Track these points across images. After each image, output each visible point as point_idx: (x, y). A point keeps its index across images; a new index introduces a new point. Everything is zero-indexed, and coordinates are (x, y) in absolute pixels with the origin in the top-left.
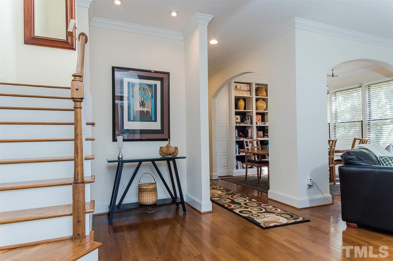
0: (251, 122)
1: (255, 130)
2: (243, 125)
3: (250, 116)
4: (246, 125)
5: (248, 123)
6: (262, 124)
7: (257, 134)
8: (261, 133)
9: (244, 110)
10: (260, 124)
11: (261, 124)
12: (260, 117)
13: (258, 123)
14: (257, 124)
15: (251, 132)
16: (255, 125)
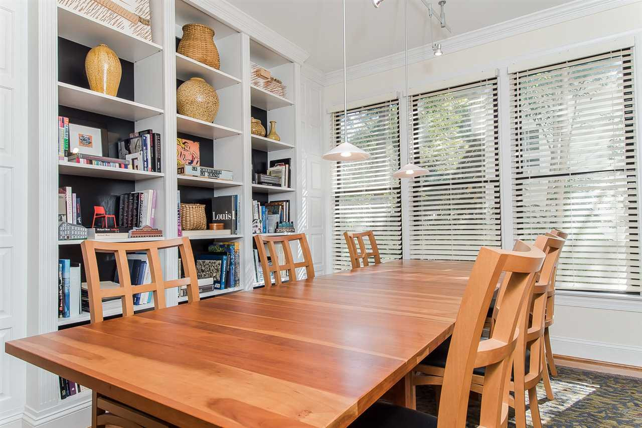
0: (153, 159)
1: (173, 195)
2: (113, 167)
3: (149, 132)
4: (130, 170)
5: (139, 163)
6: (202, 173)
7: (181, 215)
8: (197, 212)
9: (119, 95)
10: (194, 174)
11: (198, 173)
12: (194, 148)
13: (188, 169)
14: (181, 170)
15: (155, 206)
16: (170, 176)
